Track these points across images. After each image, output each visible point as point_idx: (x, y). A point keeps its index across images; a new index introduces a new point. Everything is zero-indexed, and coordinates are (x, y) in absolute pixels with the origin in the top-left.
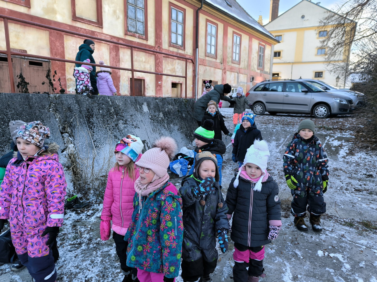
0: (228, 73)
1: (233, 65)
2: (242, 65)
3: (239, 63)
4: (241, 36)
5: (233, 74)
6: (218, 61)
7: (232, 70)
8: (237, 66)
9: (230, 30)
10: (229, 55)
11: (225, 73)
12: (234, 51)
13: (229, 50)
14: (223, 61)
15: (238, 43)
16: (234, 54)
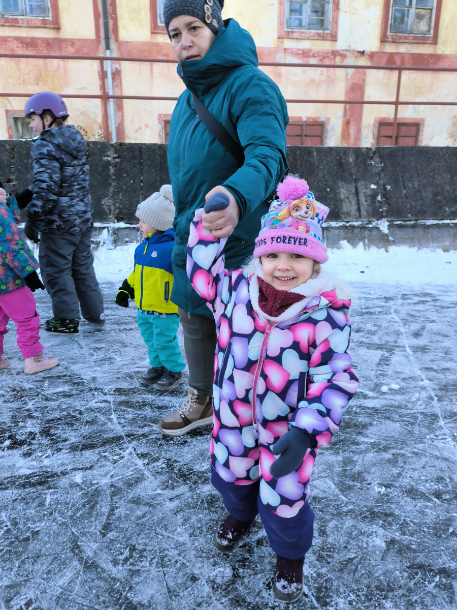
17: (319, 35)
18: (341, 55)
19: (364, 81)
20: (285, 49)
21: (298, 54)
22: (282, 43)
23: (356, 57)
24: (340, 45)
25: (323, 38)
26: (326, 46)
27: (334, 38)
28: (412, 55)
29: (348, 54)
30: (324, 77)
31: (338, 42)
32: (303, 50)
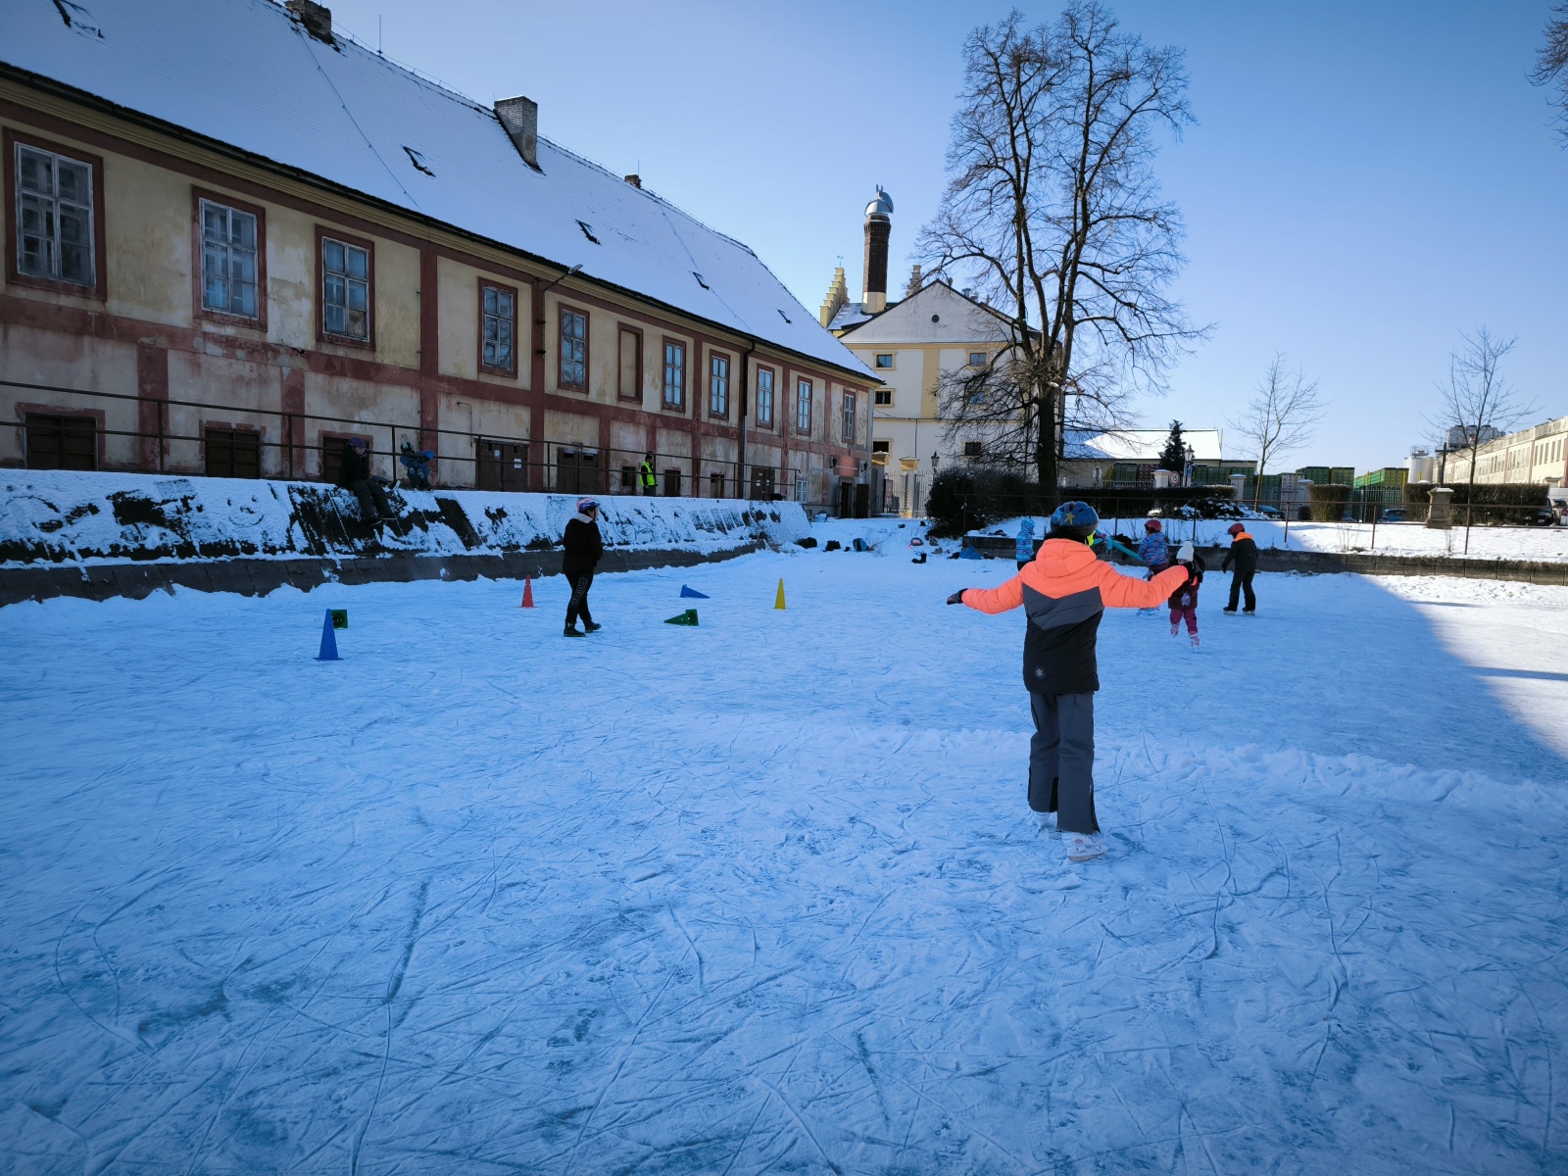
0: (791, 452)
1: (799, 437)
2: (814, 437)
3: (809, 433)
4: (811, 382)
5: (799, 454)
6: (775, 432)
7: (797, 446)
8: (806, 438)
9: (794, 375)
10: (792, 421)
11: (786, 453)
12: (801, 411)
13: (792, 412)
14: (784, 431)
15: (807, 396)
16: (801, 418)
17: (245, 321)
18: (273, 350)
19: (302, 385)
20: (205, 334)
21: (221, 342)
22: (200, 324)
23: (291, 355)
24: (271, 337)
25: (250, 325)
26: (254, 336)
27: (263, 327)
28: (352, 360)
29: (282, 349)
30: (254, 375)
31: (268, 333)
32: (227, 337)
